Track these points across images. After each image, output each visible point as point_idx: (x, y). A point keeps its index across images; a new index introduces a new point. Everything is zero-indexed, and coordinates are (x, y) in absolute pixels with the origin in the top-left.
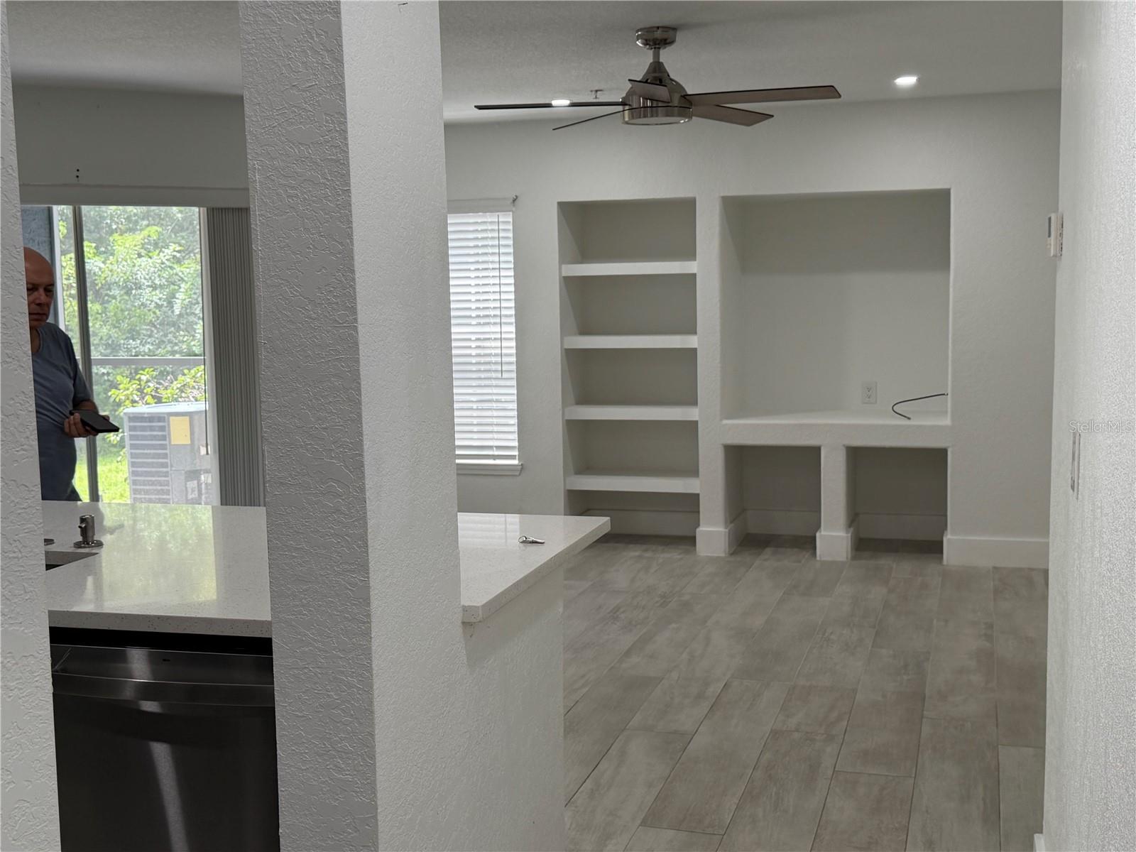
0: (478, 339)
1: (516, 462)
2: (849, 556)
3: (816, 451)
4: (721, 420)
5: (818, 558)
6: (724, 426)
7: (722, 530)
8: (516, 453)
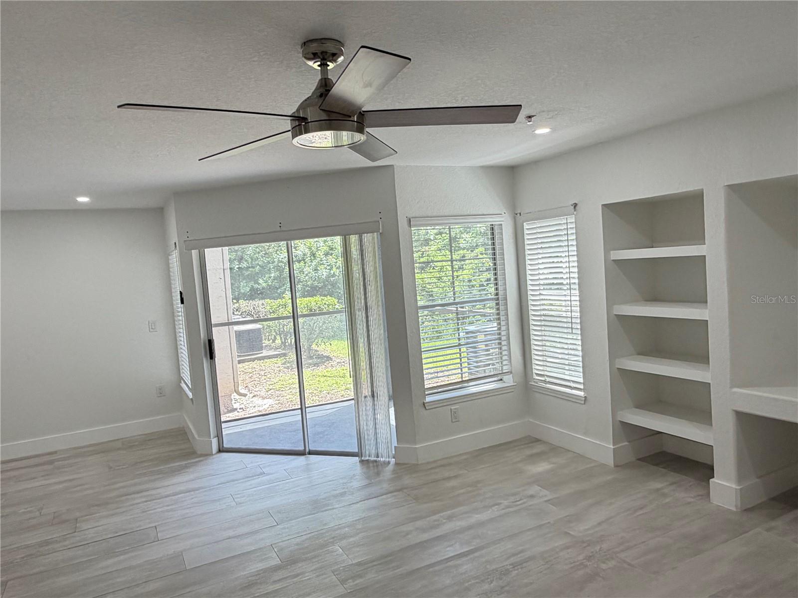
1: (582, 394)
4: (731, 387)
6: (735, 393)
7: (734, 486)
8: (582, 387)
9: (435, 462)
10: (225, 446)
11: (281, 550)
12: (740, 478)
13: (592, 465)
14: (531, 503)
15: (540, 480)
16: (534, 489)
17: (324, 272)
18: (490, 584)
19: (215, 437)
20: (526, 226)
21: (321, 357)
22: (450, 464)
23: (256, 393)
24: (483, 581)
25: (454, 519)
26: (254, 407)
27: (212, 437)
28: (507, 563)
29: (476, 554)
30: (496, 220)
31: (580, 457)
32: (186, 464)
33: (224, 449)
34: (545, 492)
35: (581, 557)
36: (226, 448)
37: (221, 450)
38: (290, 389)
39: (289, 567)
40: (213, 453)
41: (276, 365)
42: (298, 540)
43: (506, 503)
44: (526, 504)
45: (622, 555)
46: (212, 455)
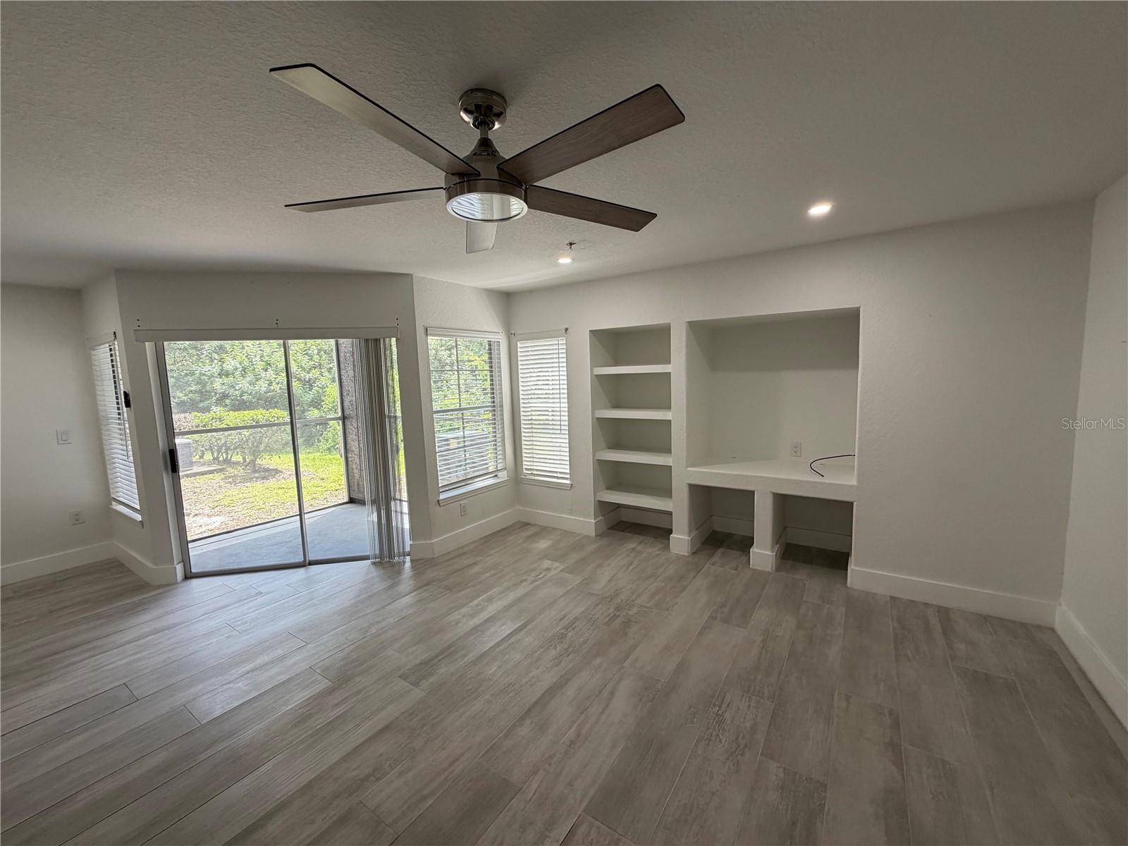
0: (553, 411)
1: (568, 482)
2: (774, 569)
3: (753, 492)
4: (687, 467)
5: (751, 566)
6: (689, 471)
7: (686, 538)
8: (568, 476)
9: (449, 553)
10: (193, 571)
11: (327, 668)
12: (690, 531)
13: (578, 538)
14: (550, 575)
15: (545, 555)
16: (547, 563)
17: (262, 386)
18: (556, 649)
19: (180, 562)
20: (519, 345)
21: (267, 470)
22: (464, 553)
23: (197, 512)
24: (548, 648)
25: (494, 600)
26: (200, 526)
27: (175, 563)
28: (558, 629)
29: (529, 627)
30: (493, 338)
31: (566, 533)
32: (139, 600)
33: (193, 575)
34: (556, 564)
35: (612, 610)
36: (194, 573)
37: (189, 576)
38: (243, 504)
39: (344, 686)
40: (178, 581)
41: (213, 481)
42: (342, 655)
43: (530, 579)
44: (546, 577)
45: (639, 601)
46: (177, 583)
